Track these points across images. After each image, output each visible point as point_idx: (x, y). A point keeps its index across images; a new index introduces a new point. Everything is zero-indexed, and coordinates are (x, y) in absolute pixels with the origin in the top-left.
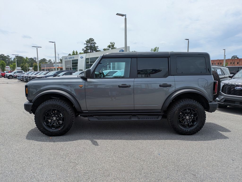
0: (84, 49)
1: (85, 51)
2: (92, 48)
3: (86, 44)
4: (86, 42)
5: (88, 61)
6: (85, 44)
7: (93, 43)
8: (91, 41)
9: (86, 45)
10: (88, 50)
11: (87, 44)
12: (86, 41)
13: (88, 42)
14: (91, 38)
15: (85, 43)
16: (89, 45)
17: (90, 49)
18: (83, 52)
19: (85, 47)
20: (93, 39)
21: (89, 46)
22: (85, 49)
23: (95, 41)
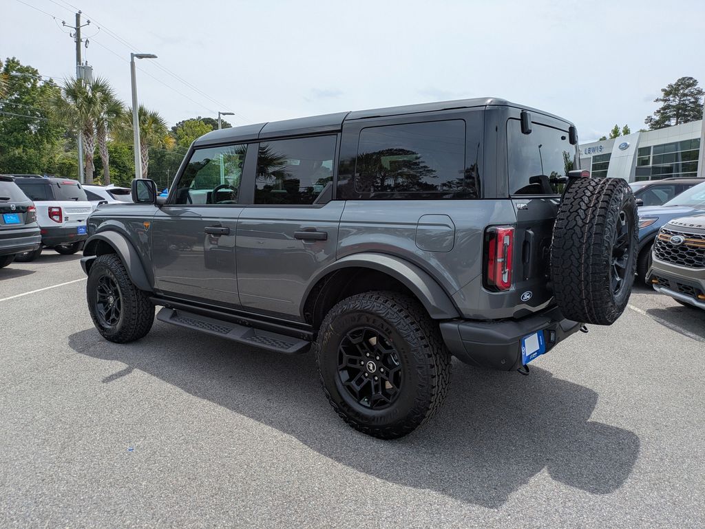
0: (654, 117)
1: (657, 122)
2: (686, 110)
3: (663, 100)
4: (665, 94)
5: (646, 157)
6: (657, 100)
7: (692, 94)
8: (683, 88)
9: (661, 105)
10: (669, 118)
11: (665, 101)
12: (663, 90)
13: (671, 91)
14: (684, 79)
15: (661, 95)
16: (674, 101)
17: (677, 116)
18: (647, 127)
19: (658, 112)
20: (691, 78)
21: (673, 107)
22: (657, 118)
23: (699, 86)
